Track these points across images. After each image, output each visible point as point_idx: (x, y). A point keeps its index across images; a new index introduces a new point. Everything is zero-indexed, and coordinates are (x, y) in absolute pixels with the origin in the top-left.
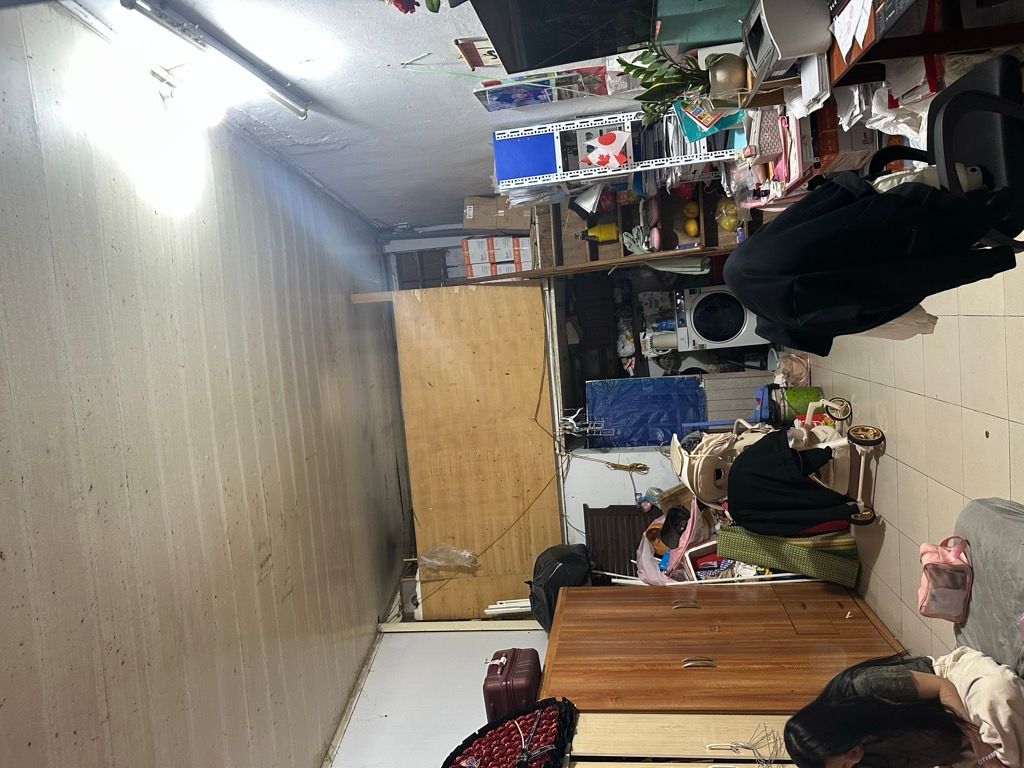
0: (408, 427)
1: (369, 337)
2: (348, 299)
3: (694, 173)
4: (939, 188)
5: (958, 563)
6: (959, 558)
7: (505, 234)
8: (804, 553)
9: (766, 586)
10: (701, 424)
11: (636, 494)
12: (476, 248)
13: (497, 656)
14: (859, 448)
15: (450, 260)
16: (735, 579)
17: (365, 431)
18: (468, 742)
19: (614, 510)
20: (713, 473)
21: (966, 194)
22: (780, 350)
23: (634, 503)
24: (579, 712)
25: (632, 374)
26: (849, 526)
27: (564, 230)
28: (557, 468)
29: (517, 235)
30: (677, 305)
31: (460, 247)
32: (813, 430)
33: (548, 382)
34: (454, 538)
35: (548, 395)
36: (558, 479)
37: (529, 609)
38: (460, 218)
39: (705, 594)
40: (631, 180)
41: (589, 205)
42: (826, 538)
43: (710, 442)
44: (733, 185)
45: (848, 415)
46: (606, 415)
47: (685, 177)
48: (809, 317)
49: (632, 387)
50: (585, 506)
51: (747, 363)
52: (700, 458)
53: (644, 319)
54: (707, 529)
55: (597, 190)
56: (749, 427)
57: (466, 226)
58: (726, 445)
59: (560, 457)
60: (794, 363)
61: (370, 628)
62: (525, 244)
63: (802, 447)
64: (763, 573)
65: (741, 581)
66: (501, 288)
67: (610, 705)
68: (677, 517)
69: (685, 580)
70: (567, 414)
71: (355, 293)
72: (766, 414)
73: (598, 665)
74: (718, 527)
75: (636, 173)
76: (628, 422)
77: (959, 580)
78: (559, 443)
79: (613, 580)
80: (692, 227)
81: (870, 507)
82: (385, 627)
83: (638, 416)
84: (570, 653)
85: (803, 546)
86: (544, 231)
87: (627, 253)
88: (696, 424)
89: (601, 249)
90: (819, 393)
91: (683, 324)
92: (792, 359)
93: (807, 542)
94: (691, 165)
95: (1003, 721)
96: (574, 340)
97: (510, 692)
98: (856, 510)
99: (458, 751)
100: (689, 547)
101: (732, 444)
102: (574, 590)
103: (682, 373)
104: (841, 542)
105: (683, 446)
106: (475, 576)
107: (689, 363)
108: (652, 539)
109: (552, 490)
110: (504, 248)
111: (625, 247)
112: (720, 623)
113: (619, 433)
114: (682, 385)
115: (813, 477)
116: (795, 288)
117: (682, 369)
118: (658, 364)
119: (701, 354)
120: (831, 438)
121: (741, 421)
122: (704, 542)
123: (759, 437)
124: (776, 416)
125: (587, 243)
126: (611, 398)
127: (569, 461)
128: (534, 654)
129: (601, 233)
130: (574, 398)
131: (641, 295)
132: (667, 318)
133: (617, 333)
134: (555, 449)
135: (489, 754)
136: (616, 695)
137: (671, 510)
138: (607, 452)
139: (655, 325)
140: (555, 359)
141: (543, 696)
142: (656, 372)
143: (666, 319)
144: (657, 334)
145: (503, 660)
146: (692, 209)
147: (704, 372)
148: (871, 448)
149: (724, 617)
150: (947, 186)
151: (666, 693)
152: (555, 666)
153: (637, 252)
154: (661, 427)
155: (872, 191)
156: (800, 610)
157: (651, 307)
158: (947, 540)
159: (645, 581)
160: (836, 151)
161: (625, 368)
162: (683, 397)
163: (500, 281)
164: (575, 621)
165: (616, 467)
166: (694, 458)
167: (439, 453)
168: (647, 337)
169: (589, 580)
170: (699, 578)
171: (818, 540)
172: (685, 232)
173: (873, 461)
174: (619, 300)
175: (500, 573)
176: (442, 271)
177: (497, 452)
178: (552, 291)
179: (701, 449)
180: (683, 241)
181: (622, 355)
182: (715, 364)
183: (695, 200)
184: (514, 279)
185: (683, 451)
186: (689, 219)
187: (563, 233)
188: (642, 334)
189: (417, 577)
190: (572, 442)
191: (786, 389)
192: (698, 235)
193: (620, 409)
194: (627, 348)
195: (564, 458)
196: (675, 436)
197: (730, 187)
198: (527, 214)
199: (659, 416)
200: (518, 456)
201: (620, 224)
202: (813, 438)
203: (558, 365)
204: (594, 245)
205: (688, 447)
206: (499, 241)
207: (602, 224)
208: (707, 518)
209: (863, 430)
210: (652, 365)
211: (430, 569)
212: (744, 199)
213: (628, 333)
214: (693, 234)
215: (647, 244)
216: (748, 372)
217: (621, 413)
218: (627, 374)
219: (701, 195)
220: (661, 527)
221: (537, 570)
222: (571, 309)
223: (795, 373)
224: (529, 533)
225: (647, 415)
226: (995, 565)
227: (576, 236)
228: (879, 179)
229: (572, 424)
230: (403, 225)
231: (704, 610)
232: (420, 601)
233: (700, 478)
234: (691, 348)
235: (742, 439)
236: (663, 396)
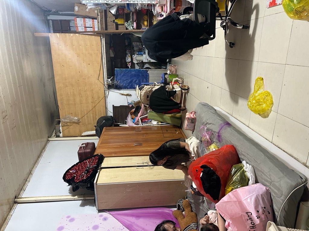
0: (56, 79)
1: (42, 48)
2: (33, 35)
3: (145, 6)
4: (193, 21)
5: (193, 117)
6: (194, 116)
7: (89, 18)
8: (169, 118)
9: (159, 126)
10: (147, 83)
11: (128, 102)
12: (79, 22)
13: (83, 144)
14: (183, 91)
15: (71, 24)
16: (152, 124)
17: (41, 80)
18: (73, 167)
19: (122, 107)
20: (146, 96)
21: (200, 23)
22: (170, 64)
23: (127, 105)
24: (105, 157)
25: (130, 68)
26: (180, 111)
27: (108, 19)
28: (105, 94)
29: (93, 18)
30: (144, 47)
31: (74, 20)
32: (174, 86)
33: (102, 68)
34: (72, 114)
35: (102, 72)
36: (105, 97)
37: (95, 134)
38: (73, 10)
39: (143, 128)
40: (126, 6)
41: (113, 11)
42: (174, 114)
43: (146, 88)
44: (155, 12)
45: (183, 82)
46: (120, 79)
47: (142, 7)
48: (160, 53)
49: (129, 72)
50: (113, 105)
51: (162, 67)
52: (143, 92)
53: (134, 51)
54: (146, 112)
55: (116, 7)
56: (157, 84)
57: (75, 13)
58: (150, 89)
59: (106, 91)
60: (172, 68)
61: (45, 139)
62: (96, 21)
63: (170, 90)
64: (159, 123)
65: (153, 125)
66: (87, 35)
67: (113, 155)
68: (138, 108)
69: (139, 125)
70: (108, 78)
71: (36, 32)
72: (163, 81)
73: (112, 146)
74: (149, 111)
75: (127, 4)
76: (127, 82)
77: (193, 121)
78: (106, 87)
79: (120, 125)
80: (146, 23)
81: (185, 106)
82: (50, 139)
83: (130, 80)
84: (104, 143)
85: (169, 116)
86: (101, 18)
87: (127, 29)
88: (145, 83)
89: (119, 26)
90: (177, 76)
91: (145, 53)
92: (172, 66)
93: (170, 115)
94: (143, 4)
95: (195, 151)
96: (112, 55)
97: (85, 153)
98: (181, 106)
99: (70, 169)
100: (140, 117)
101: (152, 89)
102: (108, 128)
103: (144, 69)
104: (178, 115)
105: (139, 89)
106: (79, 125)
107: (147, 66)
108: (131, 115)
109: (103, 100)
110: (89, 22)
111: (126, 27)
112: (146, 135)
113: (124, 85)
114: (143, 72)
115: (172, 98)
116: (157, 44)
117: (144, 68)
118: (138, 65)
119: (150, 63)
120: (177, 88)
121: (155, 83)
122: (145, 115)
123: (159, 87)
124: (166, 82)
125: (115, 24)
126: (122, 74)
127: (109, 92)
128: (94, 144)
129: (119, 21)
130: (111, 73)
131: (133, 43)
132: (140, 52)
133: (126, 54)
134: (104, 89)
135: (79, 169)
136: (115, 153)
137: (137, 106)
138: (120, 90)
139: (137, 53)
140: (105, 61)
141: (95, 154)
142: (137, 67)
144: (137, 56)
145: (84, 145)
146: (146, 17)
147: (150, 68)
148: (186, 91)
149: (147, 134)
151: (128, 152)
152: (99, 146)
153: (130, 29)
154: (136, 84)
156: (166, 132)
157: (136, 47)
158: (192, 112)
159: (128, 125)
161: (128, 65)
162: (143, 75)
163: (87, 33)
164: (107, 135)
165: (122, 94)
166: (142, 92)
167: (67, 88)
168: (135, 57)
169: (113, 125)
170: (142, 124)
171: (172, 114)
172: (144, 24)
173: (187, 95)
174: (127, 44)
175: (87, 123)
176: (68, 28)
177: (86, 88)
178: (104, 39)
179: (144, 90)
180: (143, 27)
181: (127, 61)
182: (153, 66)
183: (147, 14)
184: (92, 33)
185: (139, 90)
186: (145, 20)
187: (108, 20)
188: (133, 56)
189: (60, 125)
190: (110, 87)
191: (169, 74)
192: (147, 26)
193: (124, 78)
194: (129, 60)
195: (107, 91)
196: (138, 86)
197: (155, 13)
198: (96, 11)
199: (136, 81)
200: (93, 90)
201: (125, 19)
202: (173, 88)
203: (105, 63)
204: (117, 25)
205: (141, 89)
206: (87, 20)
207: (120, 18)
208: (146, 109)
209: (184, 86)
210: (136, 65)
211: (64, 123)
212: (158, 17)
213: (129, 55)
214: (146, 25)
215: (133, 27)
216: (162, 69)
217: (125, 79)
219: (148, 13)
220: (133, 111)
221: (98, 123)
222: (112, 45)
223: (172, 70)
224: (96, 113)
225: (133, 80)
226: (199, 117)
227: (111, 21)
228: (181, 16)
229: (109, 81)
230: (54, 10)
231: (142, 132)
232: (61, 132)
233: (143, 97)
234: (147, 61)
235: (155, 87)
236: (137, 75)
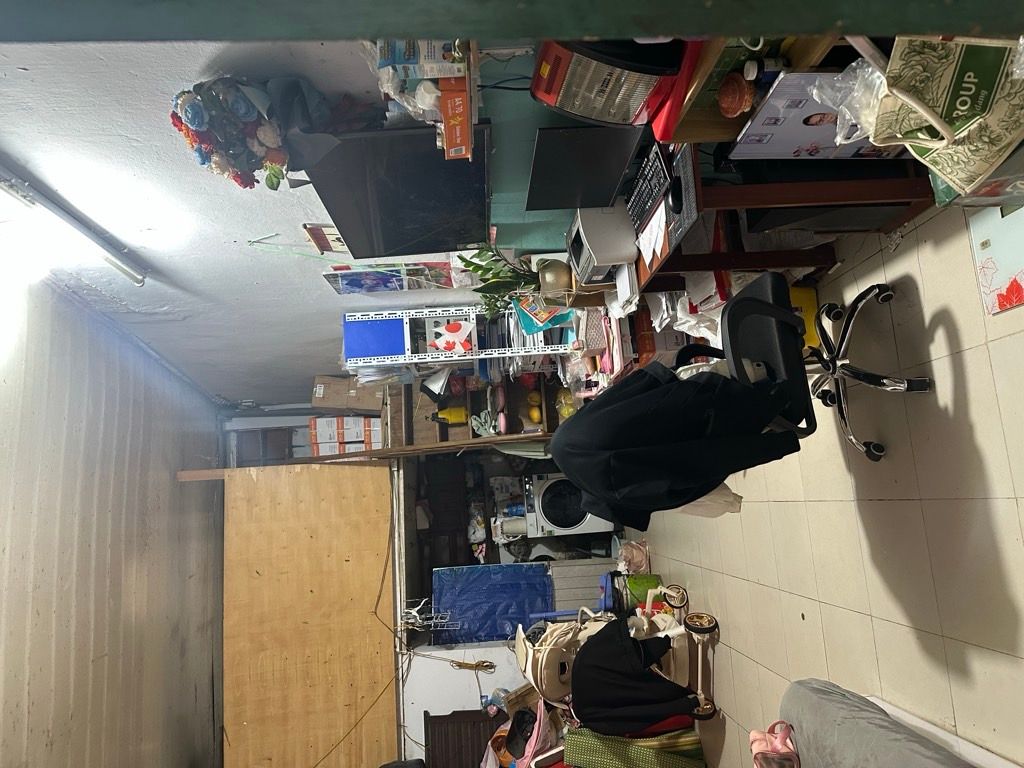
0: (228, 624)
1: (195, 521)
2: (174, 477)
3: (534, 363)
4: (729, 377)
5: (784, 750)
6: (785, 744)
7: (357, 414)
8: (650, 755)
10: (549, 614)
11: (482, 697)
12: (325, 428)
14: (696, 636)
15: (297, 440)
19: (457, 716)
20: (557, 666)
22: (622, 538)
23: (478, 707)
25: (482, 562)
26: (694, 723)
27: (416, 412)
28: (397, 669)
29: (369, 415)
30: (526, 490)
31: (307, 426)
32: (653, 618)
33: (391, 569)
34: (270, 759)
35: (391, 584)
36: (398, 681)
38: (308, 395)
40: (477, 367)
41: (437, 387)
42: (669, 738)
43: (555, 632)
44: (568, 376)
45: (685, 603)
46: (452, 606)
47: (526, 368)
49: (480, 576)
50: (426, 713)
51: (593, 551)
52: (545, 650)
53: (495, 504)
54: (554, 733)
55: (445, 373)
56: (592, 615)
57: (315, 404)
58: (570, 635)
59: (400, 656)
60: (635, 551)
62: (376, 425)
63: (643, 636)
66: (347, 467)
68: (523, 720)
70: (410, 605)
71: (182, 470)
72: (610, 603)
74: (565, 731)
75: (480, 360)
76: (475, 614)
78: (400, 639)
80: (535, 414)
81: (710, 700)
83: (486, 607)
85: (648, 747)
86: (396, 412)
87: (476, 435)
88: (544, 615)
89: (452, 431)
90: (658, 580)
91: (532, 509)
92: (633, 546)
93: (654, 742)
94: (531, 356)
96: (423, 524)
98: (697, 703)
100: (535, 755)
101: (576, 635)
103: (534, 560)
104: (687, 740)
105: (528, 638)
107: (540, 550)
108: (497, 749)
109: (390, 695)
110: (354, 428)
111: (473, 430)
113: (466, 626)
114: (531, 573)
115: (654, 668)
116: (612, 461)
117: (531, 558)
118: (509, 551)
119: (550, 541)
120: (670, 627)
121: (586, 609)
122: (551, 748)
123: (601, 625)
124: (619, 604)
125: (437, 425)
126: (458, 587)
127: (410, 660)
129: (451, 416)
130: (420, 587)
131: (492, 480)
133: (468, 518)
134: (395, 647)
137: (518, 713)
138: (452, 649)
139: (506, 511)
140: (400, 544)
142: (506, 558)
143: (516, 505)
144: (507, 519)
146: (535, 397)
147: (552, 559)
148: (707, 636)
150: (735, 375)
153: (485, 435)
154: (510, 619)
155: (675, 378)
157: (502, 492)
158: (774, 727)
160: (653, 351)
161: (476, 555)
162: (532, 586)
163: (346, 460)
165: (461, 665)
166: (539, 651)
167: (262, 655)
168: (498, 522)
171: (663, 739)
172: (530, 418)
173: (710, 651)
174: (471, 484)
176: (287, 450)
177: (329, 651)
178: (401, 472)
179: (545, 640)
180: (528, 427)
181: (472, 541)
182: (563, 552)
183: (537, 389)
184: (362, 459)
185: (528, 643)
186: (533, 406)
187: (415, 414)
188: (493, 520)
190: (416, 638)
191: (628, 576)
192: (541, 422)
193: (466, 600)
194: (478, 534)
195: (405, 657)
196: (520, 626)
197: (567, 379)
198: (379, 395)
199: (508, 607)
200: (352, 656)
201: (469, 406)
202: (653, 627)
203: (403, 551)
204: (445, 428)
205: (533, 638)
206: (349, 421)
207: (454, 407)
208: (555, 723)
209: (698, 617)
210: (503, 552)
212: (578, 389)
213: (479, 518)
214: (536, 421)
215: (495, 427)
216: (595, 560)
217: (469, 604)
218: (478, 562)
219: (542, 383)
220: (506, 734)
222: (422, 493)
223: (636, 560)
224: (361, 749)
225: (495, 606)
227: (427, 418)
228: (681, 369)
229: (415, 617)
230: (248, 402)
233: (544, 672)
234: (540, 535)
235: (586, 628)
236: (511, 585)
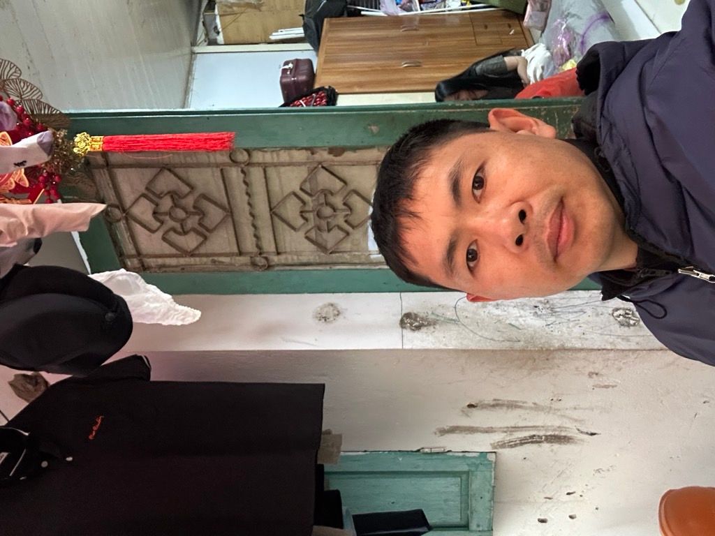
9: (465, 14)
13: (286, 63)
16: (446, 9)
24: (338, 94)
37: (303, 35)
39: (425, 21)
61: (187, 50)
64: (465, 4)
65: (449, 11)
67: (357, 90)
69: (411, 10)
79: (363, 13)
82: (197, 49)
84: (331, 61)
97: (296, 84)
102: (334, 20)
106: (260, 11)
112: (430, 40)
128: (310, 62)
136: (360, 85)
141: (317, 86)
145: (291, 65)
149: (432, 36)
151: (390, 82)
152: (323, 69)
156: (483, 30)
159: (385, 13)
164: (336, 41)
169: (345, 13)
170: (421, 9)
175: (278, 7)
189: (216, 12)
211: (225, 5)
221: (307, 8)
231: (422, 32)
232: (220, 30)
